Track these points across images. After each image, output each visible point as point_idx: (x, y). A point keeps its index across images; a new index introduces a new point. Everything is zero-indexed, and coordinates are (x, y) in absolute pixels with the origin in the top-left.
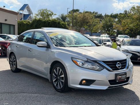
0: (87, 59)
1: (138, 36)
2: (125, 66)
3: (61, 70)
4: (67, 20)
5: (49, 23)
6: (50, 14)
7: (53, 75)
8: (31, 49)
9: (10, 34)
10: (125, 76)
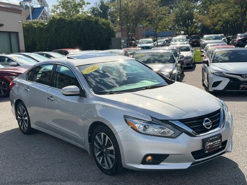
0: (152, 117)
1: (239, 35)
2: (219, 123)
3: (107, 138)
4: (110, 10)
5: (79, 22)
6: (79, 4)
7: (95, 144)
8: (51, 97)
9: (11, 52)
10: (220, 140)
